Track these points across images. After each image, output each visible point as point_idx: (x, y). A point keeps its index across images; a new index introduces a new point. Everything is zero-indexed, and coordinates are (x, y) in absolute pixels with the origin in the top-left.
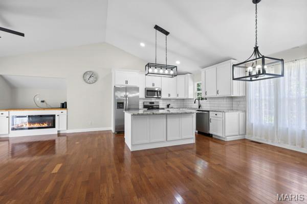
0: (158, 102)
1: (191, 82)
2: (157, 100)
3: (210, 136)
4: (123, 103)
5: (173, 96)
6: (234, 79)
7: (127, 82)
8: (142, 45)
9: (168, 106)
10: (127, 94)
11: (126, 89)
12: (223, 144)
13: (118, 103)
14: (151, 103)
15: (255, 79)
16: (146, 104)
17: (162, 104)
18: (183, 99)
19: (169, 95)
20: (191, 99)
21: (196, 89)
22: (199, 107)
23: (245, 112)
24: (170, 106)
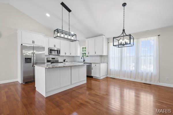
0: (57, 58)
1: (79, 46)
2: (57, 57)
3: (92, 77)
4: (30, 59)
5: (68, 54)
6: (114, 45)
7: (33, 42)
8: (48, 15)
9: (64, 61)
10: (34, 51)
11: (33, 48)
12: (99, 81)
13: (25, 58)
14: (52, 59)
15: (123, 46)
16: (48, 59)
17: (60, 60)
18: (73, 56)
19: (65, 54)
20: (78, 56)
21: (81, 50)
22: (84, 61)
23: (108, 63)
24: (65, 61)
